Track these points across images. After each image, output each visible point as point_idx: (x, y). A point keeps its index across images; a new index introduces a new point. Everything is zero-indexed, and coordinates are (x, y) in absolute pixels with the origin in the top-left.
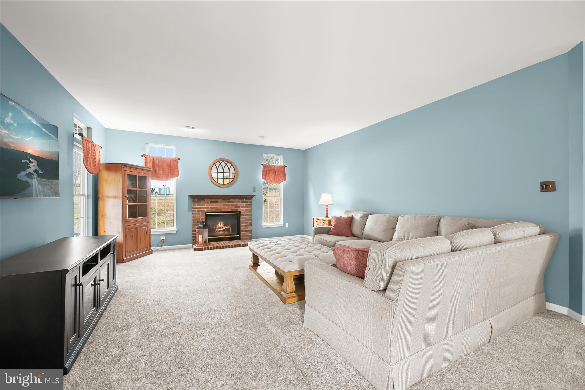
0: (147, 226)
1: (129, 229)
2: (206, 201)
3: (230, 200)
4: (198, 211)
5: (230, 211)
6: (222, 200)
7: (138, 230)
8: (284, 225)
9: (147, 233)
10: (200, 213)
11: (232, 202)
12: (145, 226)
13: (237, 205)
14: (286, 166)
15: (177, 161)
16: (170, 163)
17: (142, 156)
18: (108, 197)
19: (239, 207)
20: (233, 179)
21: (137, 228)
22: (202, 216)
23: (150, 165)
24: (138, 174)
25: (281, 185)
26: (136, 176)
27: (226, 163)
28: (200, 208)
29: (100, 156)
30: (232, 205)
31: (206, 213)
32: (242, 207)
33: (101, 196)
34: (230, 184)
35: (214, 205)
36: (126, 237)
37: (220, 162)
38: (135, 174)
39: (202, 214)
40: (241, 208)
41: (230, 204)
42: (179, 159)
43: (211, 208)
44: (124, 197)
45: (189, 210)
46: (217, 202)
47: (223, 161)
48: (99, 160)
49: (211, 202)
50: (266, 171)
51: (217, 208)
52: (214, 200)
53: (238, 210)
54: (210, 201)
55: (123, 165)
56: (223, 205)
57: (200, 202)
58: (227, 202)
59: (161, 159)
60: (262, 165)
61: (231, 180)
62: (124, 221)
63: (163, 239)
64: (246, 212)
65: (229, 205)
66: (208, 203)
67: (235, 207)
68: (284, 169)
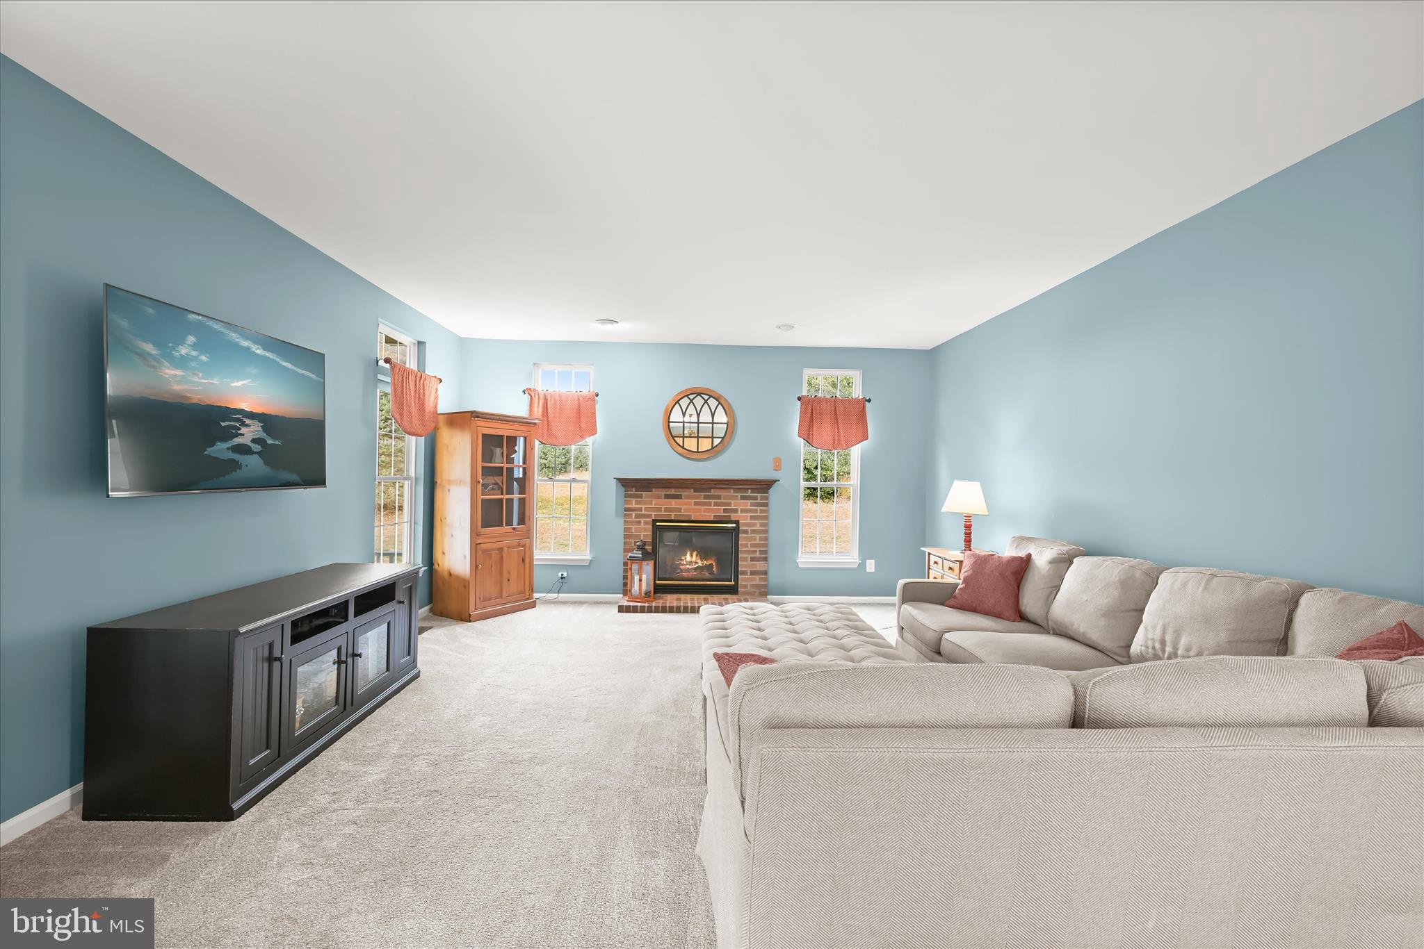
0: (524, 546)
1: (485, 551)
2: (655, 492)
3: (713, 492)
4: (637, 516)
5: (712, 519)
6: (691, 492)
7: (505, 555)
8: (862, 565)
9: (523, 560)
10: (640, 522)
11: (719, 497)
12: (519, 545)
13: (729, 504)
14: (869, 401)
15: (593, 400)
16: (579, 405)
17: (524, 391)
18: (449, 482)
19: (735, 511)
20: (723, 438)
21: (501, 549)
22: (645, 530)
23: (538, 411)
24: (506, 433)
25: (856, 451)
26: (503, 436)
27: (706, 397)
28: (640, 510)
29: (436, 398)
30: (716, 504)
31: (654, 521)
32: (743, 511)
33: (438, 480)
34: (714, 452)
35: (674, 503)
36: (477, 567)
37: (691, 397)
38: (499, 432)
39: (646, 523)
40: (739, 514)
41: (713, 501)
42: (597, 395)
43: (666, 510)
44: (474, 481)
45: (617, 515)
46: (679, 497)
47: (699, 394)
48: (436, 407)
49: (667, 497)
50: (809, 415)
51: (679, 510)
52: (673, 492)
53: (733, 519)
54: (663, 492)
55: (475, 415)
56: (696, 504)
57: (641, 496)
58: (706, 497)
59: (560, 396)
60: (799, 399)
61: (717, 441)
62: (474, 533)
63: (562, 578)
64: (754, 525)
65: (710, 504)
66: (659, 497)
67: (725, 511)
68: (864, 407)
